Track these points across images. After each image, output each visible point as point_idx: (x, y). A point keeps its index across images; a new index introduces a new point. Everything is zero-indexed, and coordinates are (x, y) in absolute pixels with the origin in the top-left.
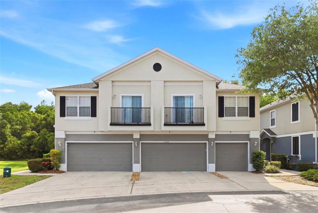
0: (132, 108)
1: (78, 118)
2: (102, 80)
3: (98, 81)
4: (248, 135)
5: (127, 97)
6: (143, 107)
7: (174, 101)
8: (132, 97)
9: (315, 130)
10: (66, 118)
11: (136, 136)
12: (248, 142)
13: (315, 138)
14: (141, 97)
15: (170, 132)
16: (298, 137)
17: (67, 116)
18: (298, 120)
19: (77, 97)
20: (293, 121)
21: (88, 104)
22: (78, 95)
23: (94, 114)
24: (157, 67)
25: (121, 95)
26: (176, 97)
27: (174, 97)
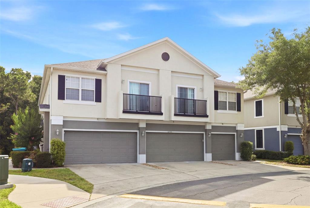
0: (140, 95)
1: (80, 102)
2: (111, 62)
3: (107, 64)
4: (235, 127)
5: (134, 83)
6: (150, 95)
7: (178, 91)
8: (140, 84)
9: (279, 125)
10: (66, 101)
11: (142, 125)
12: (235, 133)
13: (279, 131)
14: (148, 85)
15: (174, 122)
16: (262, 130)
17: (66, 99)
18: (261, 115)
19: (79, 78)
20: (256, 116)
21: (92, 87)
22: (81, 76)
23: (98, 99)
24: (166, 57)
25: (129, 81)
26: (180, 87)
27: (178, 88)
